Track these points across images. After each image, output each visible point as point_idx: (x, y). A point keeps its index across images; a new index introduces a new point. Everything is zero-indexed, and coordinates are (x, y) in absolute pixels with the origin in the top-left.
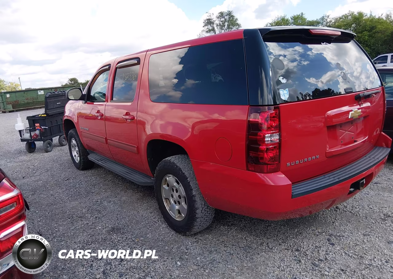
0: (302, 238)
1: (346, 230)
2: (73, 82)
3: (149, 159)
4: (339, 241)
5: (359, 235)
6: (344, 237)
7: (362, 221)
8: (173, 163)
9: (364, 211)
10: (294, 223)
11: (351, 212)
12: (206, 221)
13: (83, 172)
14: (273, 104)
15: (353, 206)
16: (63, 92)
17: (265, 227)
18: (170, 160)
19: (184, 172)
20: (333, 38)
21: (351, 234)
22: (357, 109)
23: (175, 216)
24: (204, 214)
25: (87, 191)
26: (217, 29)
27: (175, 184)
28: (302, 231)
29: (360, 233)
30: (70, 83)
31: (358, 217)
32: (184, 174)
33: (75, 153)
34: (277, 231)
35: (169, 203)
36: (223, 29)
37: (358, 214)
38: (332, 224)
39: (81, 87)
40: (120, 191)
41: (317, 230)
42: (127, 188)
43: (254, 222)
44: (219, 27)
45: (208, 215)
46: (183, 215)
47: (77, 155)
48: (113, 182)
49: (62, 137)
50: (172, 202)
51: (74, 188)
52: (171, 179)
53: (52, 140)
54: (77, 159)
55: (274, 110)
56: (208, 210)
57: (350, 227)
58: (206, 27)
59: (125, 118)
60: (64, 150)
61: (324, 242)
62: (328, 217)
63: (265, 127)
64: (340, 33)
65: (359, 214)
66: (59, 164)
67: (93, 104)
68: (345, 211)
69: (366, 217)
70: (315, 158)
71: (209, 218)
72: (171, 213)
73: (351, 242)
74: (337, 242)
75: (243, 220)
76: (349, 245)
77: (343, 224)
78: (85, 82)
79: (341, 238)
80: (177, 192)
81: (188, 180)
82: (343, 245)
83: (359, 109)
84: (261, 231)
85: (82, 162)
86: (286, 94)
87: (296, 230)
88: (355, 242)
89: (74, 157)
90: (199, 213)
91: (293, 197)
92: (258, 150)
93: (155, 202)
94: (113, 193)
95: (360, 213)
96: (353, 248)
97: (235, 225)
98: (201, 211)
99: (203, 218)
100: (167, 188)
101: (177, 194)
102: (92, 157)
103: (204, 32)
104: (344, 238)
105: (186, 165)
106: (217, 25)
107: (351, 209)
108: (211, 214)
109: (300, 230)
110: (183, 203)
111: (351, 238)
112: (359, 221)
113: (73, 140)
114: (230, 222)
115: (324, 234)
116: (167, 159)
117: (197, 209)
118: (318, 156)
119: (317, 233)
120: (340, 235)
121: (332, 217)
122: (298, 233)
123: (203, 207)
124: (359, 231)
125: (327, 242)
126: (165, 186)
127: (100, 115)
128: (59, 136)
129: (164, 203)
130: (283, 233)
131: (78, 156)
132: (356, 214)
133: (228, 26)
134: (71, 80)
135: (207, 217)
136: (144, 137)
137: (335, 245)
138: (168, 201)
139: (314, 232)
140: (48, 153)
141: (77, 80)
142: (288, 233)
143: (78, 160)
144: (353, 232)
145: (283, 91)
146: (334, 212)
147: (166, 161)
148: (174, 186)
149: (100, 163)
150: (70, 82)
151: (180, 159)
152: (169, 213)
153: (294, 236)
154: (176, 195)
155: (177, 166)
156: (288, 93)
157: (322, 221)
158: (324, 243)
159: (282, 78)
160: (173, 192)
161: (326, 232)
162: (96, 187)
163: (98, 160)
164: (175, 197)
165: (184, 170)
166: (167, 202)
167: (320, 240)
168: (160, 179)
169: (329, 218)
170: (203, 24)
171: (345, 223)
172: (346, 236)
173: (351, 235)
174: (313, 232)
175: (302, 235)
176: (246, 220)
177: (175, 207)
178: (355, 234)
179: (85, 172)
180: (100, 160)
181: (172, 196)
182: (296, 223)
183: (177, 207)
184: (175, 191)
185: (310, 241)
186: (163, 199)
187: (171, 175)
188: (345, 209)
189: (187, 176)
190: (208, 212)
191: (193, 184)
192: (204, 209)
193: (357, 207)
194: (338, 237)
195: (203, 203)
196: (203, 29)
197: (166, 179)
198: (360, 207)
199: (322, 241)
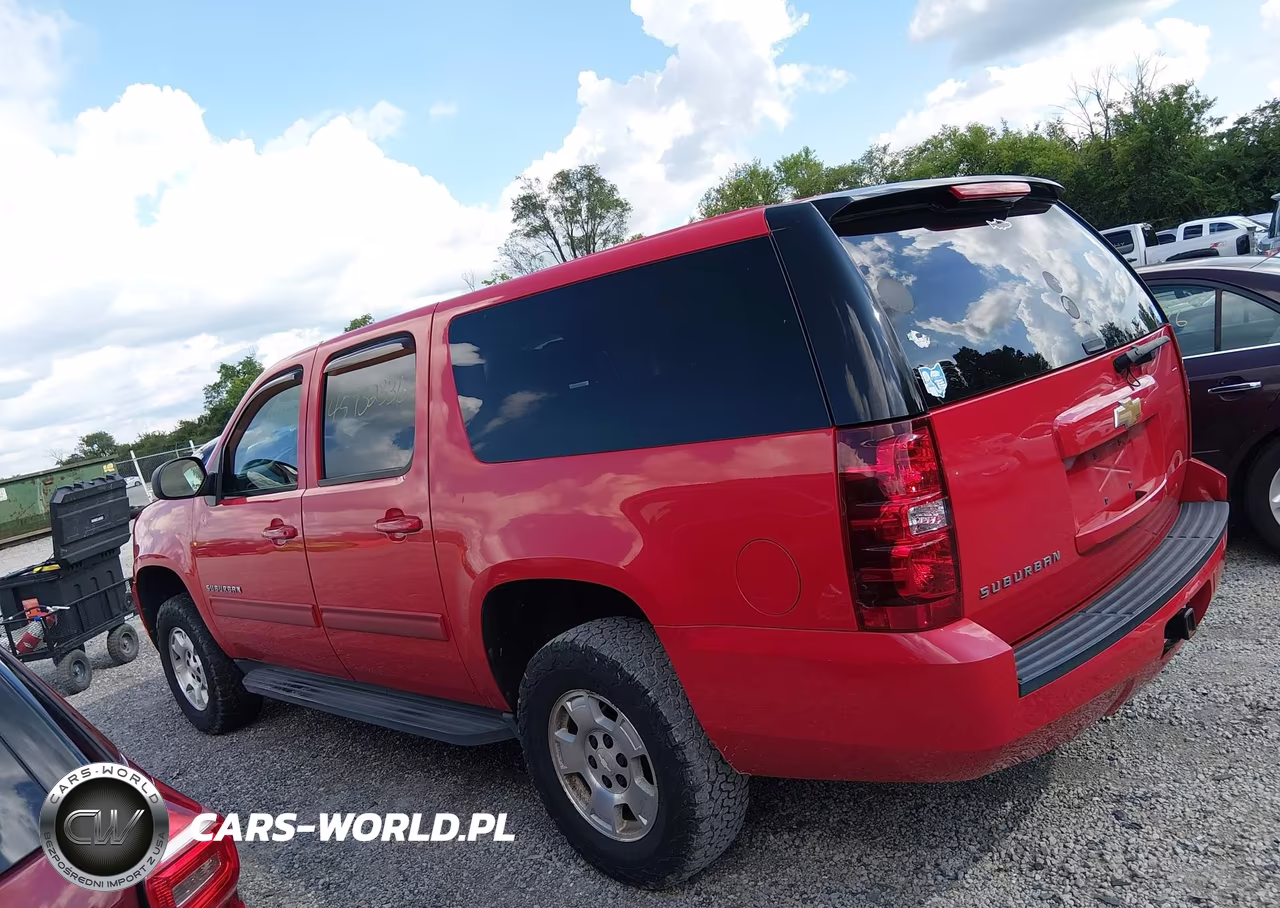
0: (1035, 825)
1: (1156, 774)
2: (96, 446)
3: (490, 651)
4: (1149, 813)
5: (1201, 782)
6: (1160, 797)
7: (1193, 739)
8: (589, 650)
9: (1188, 707)
10: (992, 781)
11: (1150, 717)
12: (727, 827)
13: (226, 740)
14: (906, 413)
15: (1149, 696)
16: (109, 481)
17: (909, 811)
18: (572, 641)
19: (631, 673)
20: (1010, 203)
21: (1177, 785)
22: (1129, 399)
23: (614, 828)
24: (720, 801)
25: (263, 802)
26: (557, 224)
27: (601, 720)
28: (1027, 802)
29: (1201, 777)
30: (85, 453)
31: (1178, 728)
32: (631, 678)
33: (186, 680)
34: (949, 817)
35: (581, 787)
36: (577, 222)
37: (1173, 720)
38: (1110, 764)
39: (133, 456)
40: (382, 782)
41: (1071, 792)
42: (401, 768)
43: (868, 802)
44: (562, 218)
45: (731, 803)
46: (645, 822)
47: (196, 686)
48: (344, 754)
49: (118, 631)
50: (595, 782)
51: (212, 799)
52: (580, 705)
53: (82, 648)
54: (200, 698)
55: (914, 433)
56: (730, 787)
57: (1164, 763)
58: (523, 221)
59: (383, 528)
60: (132, 676)
61: (1106, 824)
62: (1089, 743)
63: (897, 485)
64: (1027, 188)
65: (1176, 718)
66: (130, 727)
67: (246, 503)
68: (1131, 718)
69: (1199, 723)
70: (1050, 560)
71: (735, 813)
72: (594, 820)
73: (1187, 809)
74: (1145, 816)
75: (832, 801)
76: (1183, 819)
77: (1141, 757)
78: (138, 440)
79: (1153, 801)
80: (609, 743)
81: (650, 698)
82: (1168, 823)
83: (1133, 396)
84: (901, 827)
85: (219, 703)
86: (939, 378)
87: (1007, 803)
88: (1199, 807)
89: (187, 695)
90: (705, 802)
91: (1023, 693)
92: (885, 560)
93: (515, 798)
94: (359, 792)
95: (1179, 716)
96: (1200, 827)
97: (809, 822)
98: (710, 793)
99: (719, 817)
100: (570, 738)
101: (612, 753)
102: (257, 682)
103: (519, 238)
104: (1162, 800)
105: (630, 649)
106: (557, 213)
107: (1147, 707)
108: (738, 800)
109: (1021, 800)
110: (639, 781)
111: (1183, 797)
112: (1185, 740)
113: (177, 636)
114: (789, 817)
115: (1097, 798)
116: (559, 638)
117: (695, 789)
118: (1057, 555)
119: (1076, 802)
120: (1145, 793)
121: (1098, 741)
122: (1017, 814)
123: (713, 778)
124: (1196, 770)
125: (1116, 821)
126: (561, 734)
127: (285, 533)
128: (107, 633)
129: (566, 790)
130: (970, 820)
131: (203, 688)
132: (1167, 721)
133: (591, 210)
134: (90, 440)
135: (728, 812)
136: (466, 583)
137: (1143, 826)
138: (577, 782)
139: (1065, 800)
140: (79, 694)
141: (111, 438)
142: (988, 817)
143: (201, 701)
144: (1179, 776)
145: (929, 372)
146: (1101, 726)
147: (556, 647)
148: (598, 728)
149: (295, 696)
150: (86, 448)
151: (607, 633)
152: (589, 821)
153: (1009, 823)
154: (606, 757)
155: (603, 659)
156: (941, 374)
157: (1076, 759)
158: (1107, 829)
159: (917, 335)
160: (595, 747)
161: (1101, 790)
162: (289, 782)
163: (284, 689)
164: (603, 762)
165: (628, 666)
166: (574, 788)
167: (1091, 820)
168: (540, 713)
169: (1094, 747)
170: (512, 215)
171: (1145, 754)
172: (1164, 793)
173: (1179, 788)
174: (1061, 801)
175: (1033, 816)
176: (840, 802)
177: (612, 799)
178: (1190, 782)
179: (235, 737)
180: (292, 686)
181: (593, 763)
182: (998, 781)
183: (618, 797)
184: (601, 744)
185: (1062, 829)
186: (560, 778)
187: (582, 693)
188: (1130, 709)
189: (645, 683)
190: (732, 795)
191: (669, 709)
192: (717, 784)
193: (1163, 697)
194: (1142, 802)
195: (713, 767)
196: (515, 226)
197: (564, 709)
198: (1172, 697)
199: (1100, 824)
